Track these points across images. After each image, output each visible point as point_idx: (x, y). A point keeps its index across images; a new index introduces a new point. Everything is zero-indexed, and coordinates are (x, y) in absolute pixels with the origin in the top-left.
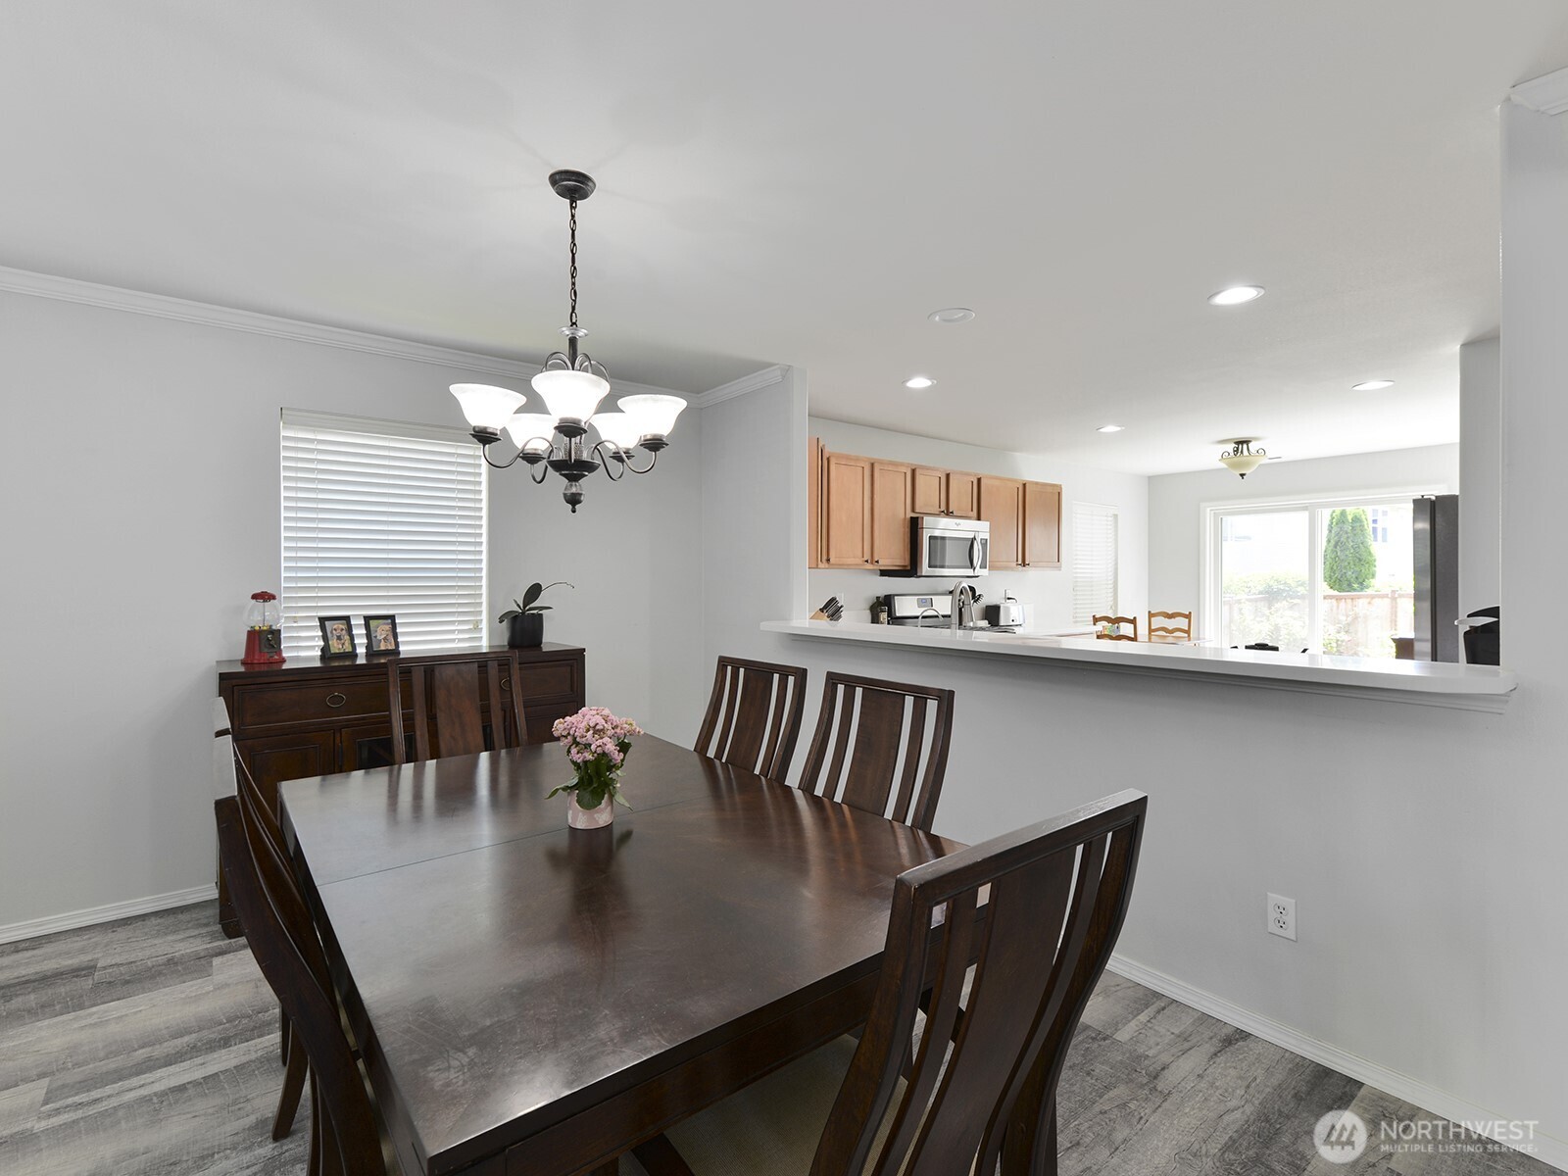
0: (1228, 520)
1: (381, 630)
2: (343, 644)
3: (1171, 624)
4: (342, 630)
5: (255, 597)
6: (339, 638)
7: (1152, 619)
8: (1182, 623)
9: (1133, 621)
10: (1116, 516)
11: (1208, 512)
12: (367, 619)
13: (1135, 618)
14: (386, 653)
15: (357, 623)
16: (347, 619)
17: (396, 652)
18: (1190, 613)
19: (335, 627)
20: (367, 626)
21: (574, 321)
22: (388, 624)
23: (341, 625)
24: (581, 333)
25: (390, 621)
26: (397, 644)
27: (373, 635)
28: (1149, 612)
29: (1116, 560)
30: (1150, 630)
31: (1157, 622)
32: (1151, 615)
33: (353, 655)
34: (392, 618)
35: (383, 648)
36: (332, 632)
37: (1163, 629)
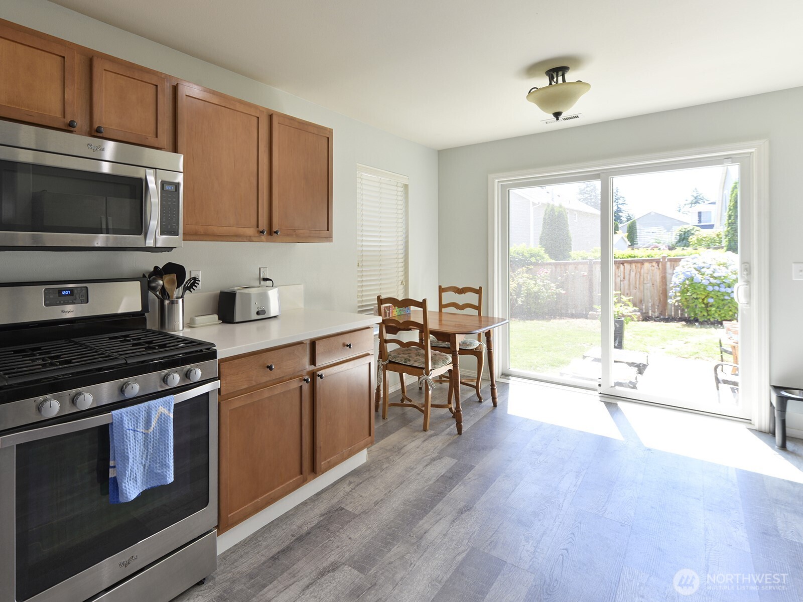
0: (514, 192)
3: (461, 299)
7: (443, 294)
8: (472, 298)
9: (423, 305)
10: (406, 187)
11: (496, 184)
13: (424, 301)
18: (480, 288)
28: (440, 287)
29: (407, 237)
30: (441, 306)
31: (449, 297)
32: (441, 290)
37: (454, 305)
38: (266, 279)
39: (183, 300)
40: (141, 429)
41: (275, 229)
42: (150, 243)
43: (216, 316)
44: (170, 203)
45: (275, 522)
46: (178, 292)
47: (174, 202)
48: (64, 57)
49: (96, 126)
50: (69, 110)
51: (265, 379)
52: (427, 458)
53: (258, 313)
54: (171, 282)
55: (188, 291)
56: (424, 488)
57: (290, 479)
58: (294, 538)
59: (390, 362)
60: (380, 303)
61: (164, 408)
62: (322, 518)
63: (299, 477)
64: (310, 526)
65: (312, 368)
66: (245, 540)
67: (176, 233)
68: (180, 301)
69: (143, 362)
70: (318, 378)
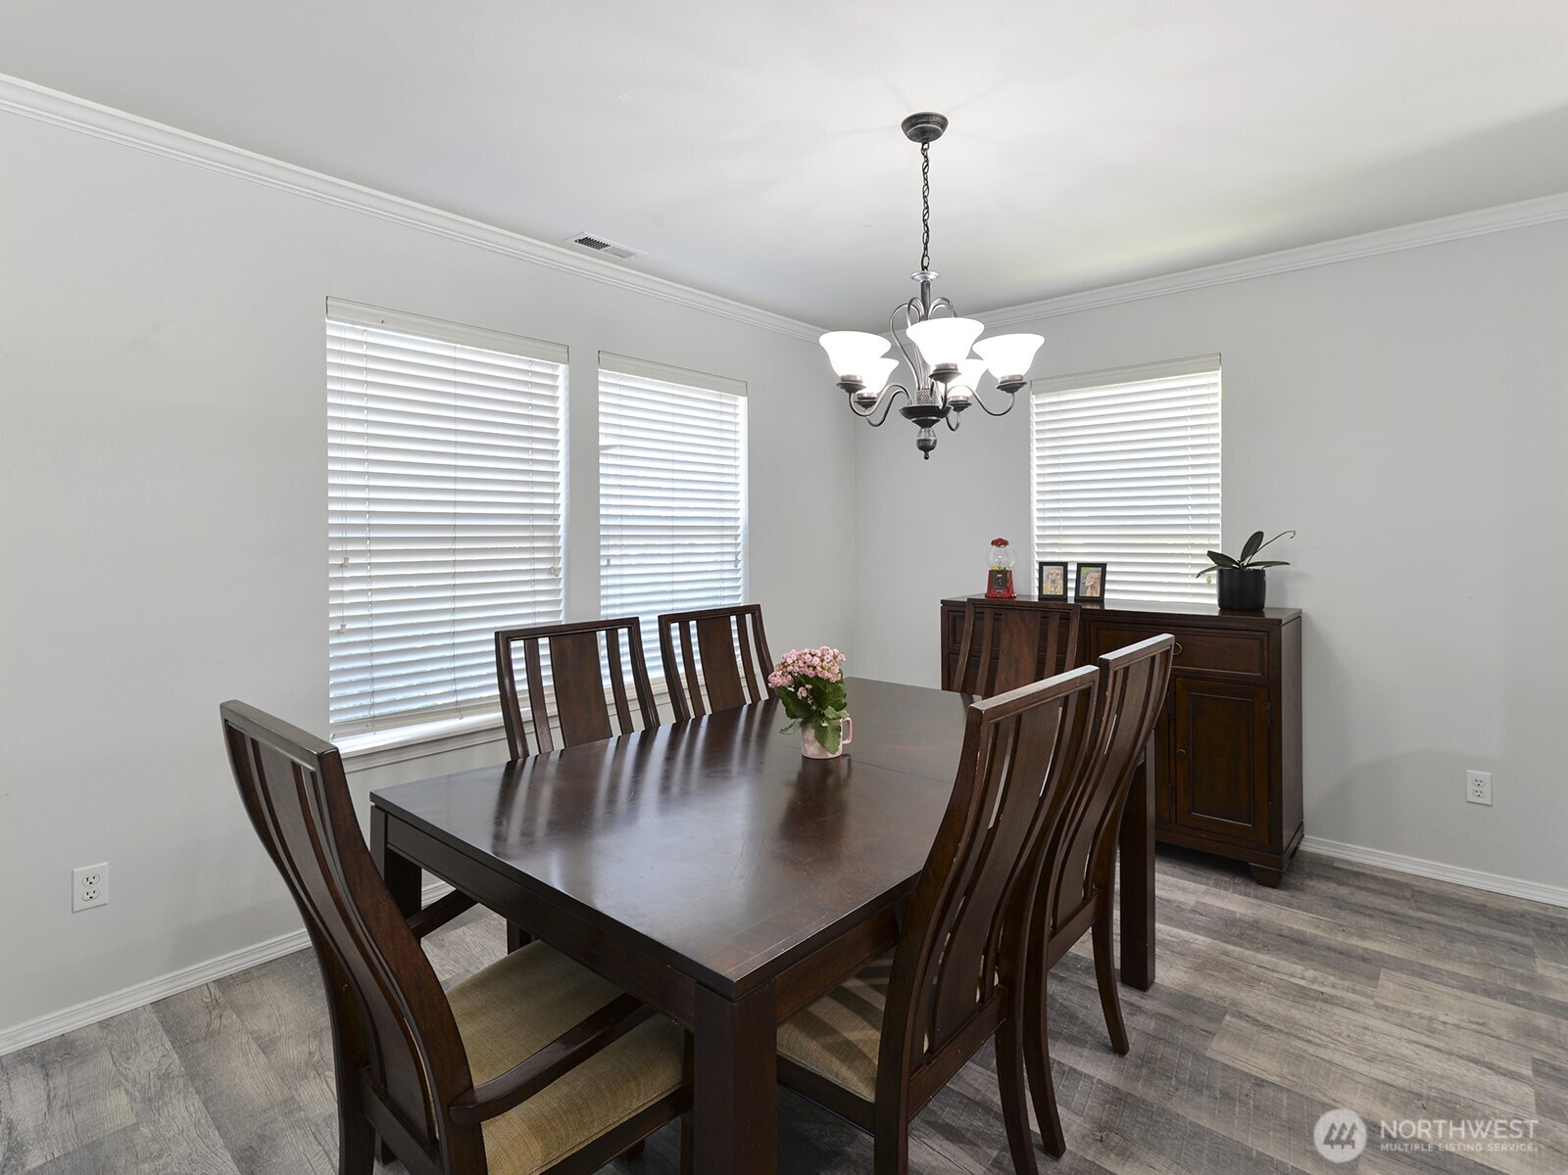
1: (1091, 577)
2: (1056, 587)
4: (1058, 574)
5: (993, 543)
6: (1053, 582)
12: (1080, 565)
14: (1091, 600)
15: (1072, 568)
16: (1065, 565)
17: (1100, 600)
19: (1052, 571)
20: (1078, 572)
21: (925, 264)
22: (1098, 572)
23: (1059, 570)
24: (932, 275)
25: (1100, 569)
26: (1103, 591)
27: (1082, 581)
33: (1064, 597)
34: (1103, 566)
35: (1088, 595)
36: (1048, 576)
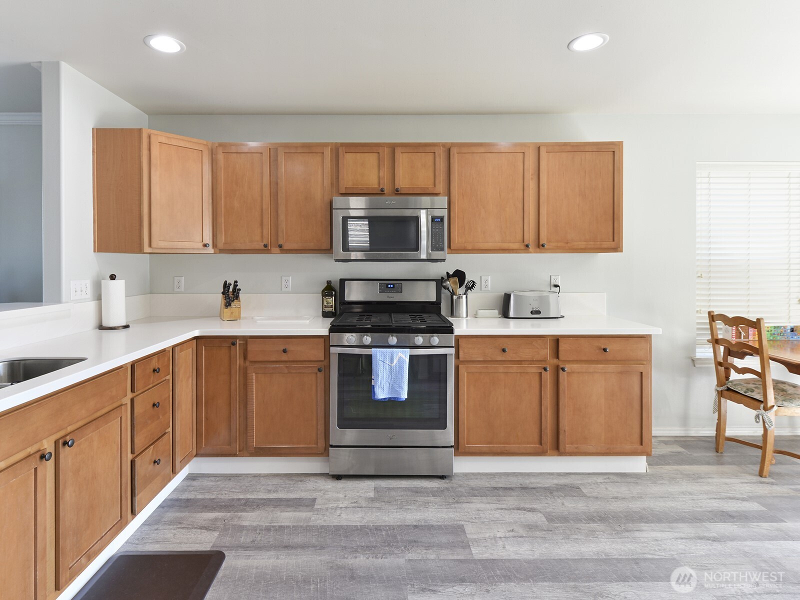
9: (757, 325)
38: (556, 286)
39: (466, 296)
40: (388, 362)
41: (541, 243)
42: (423, 256)
43: (496, 312)
44: (437, 230)
45: (516, 474)
46: (461, 291)
47: (441, 229)
48: (379, 153)
49: (396, 187)
50: (381, 182)
51: (499, 358)
52: (723, 494)
53: (532, 312)
54: (455, 283)
55: (469, 290)
56: (685, 509)
57: (528, 444)
58: (520, 486)
59: (729, 389)
60: (711, 319)
61: (404, 355)
62: (554, 486)
63: (538, 446)
64: (539, 485)
65: (555, 361)
66: (487, 473)
67: (442, 250)
68: (464, 297)
69: (404, 326)
70: (561, 371)
